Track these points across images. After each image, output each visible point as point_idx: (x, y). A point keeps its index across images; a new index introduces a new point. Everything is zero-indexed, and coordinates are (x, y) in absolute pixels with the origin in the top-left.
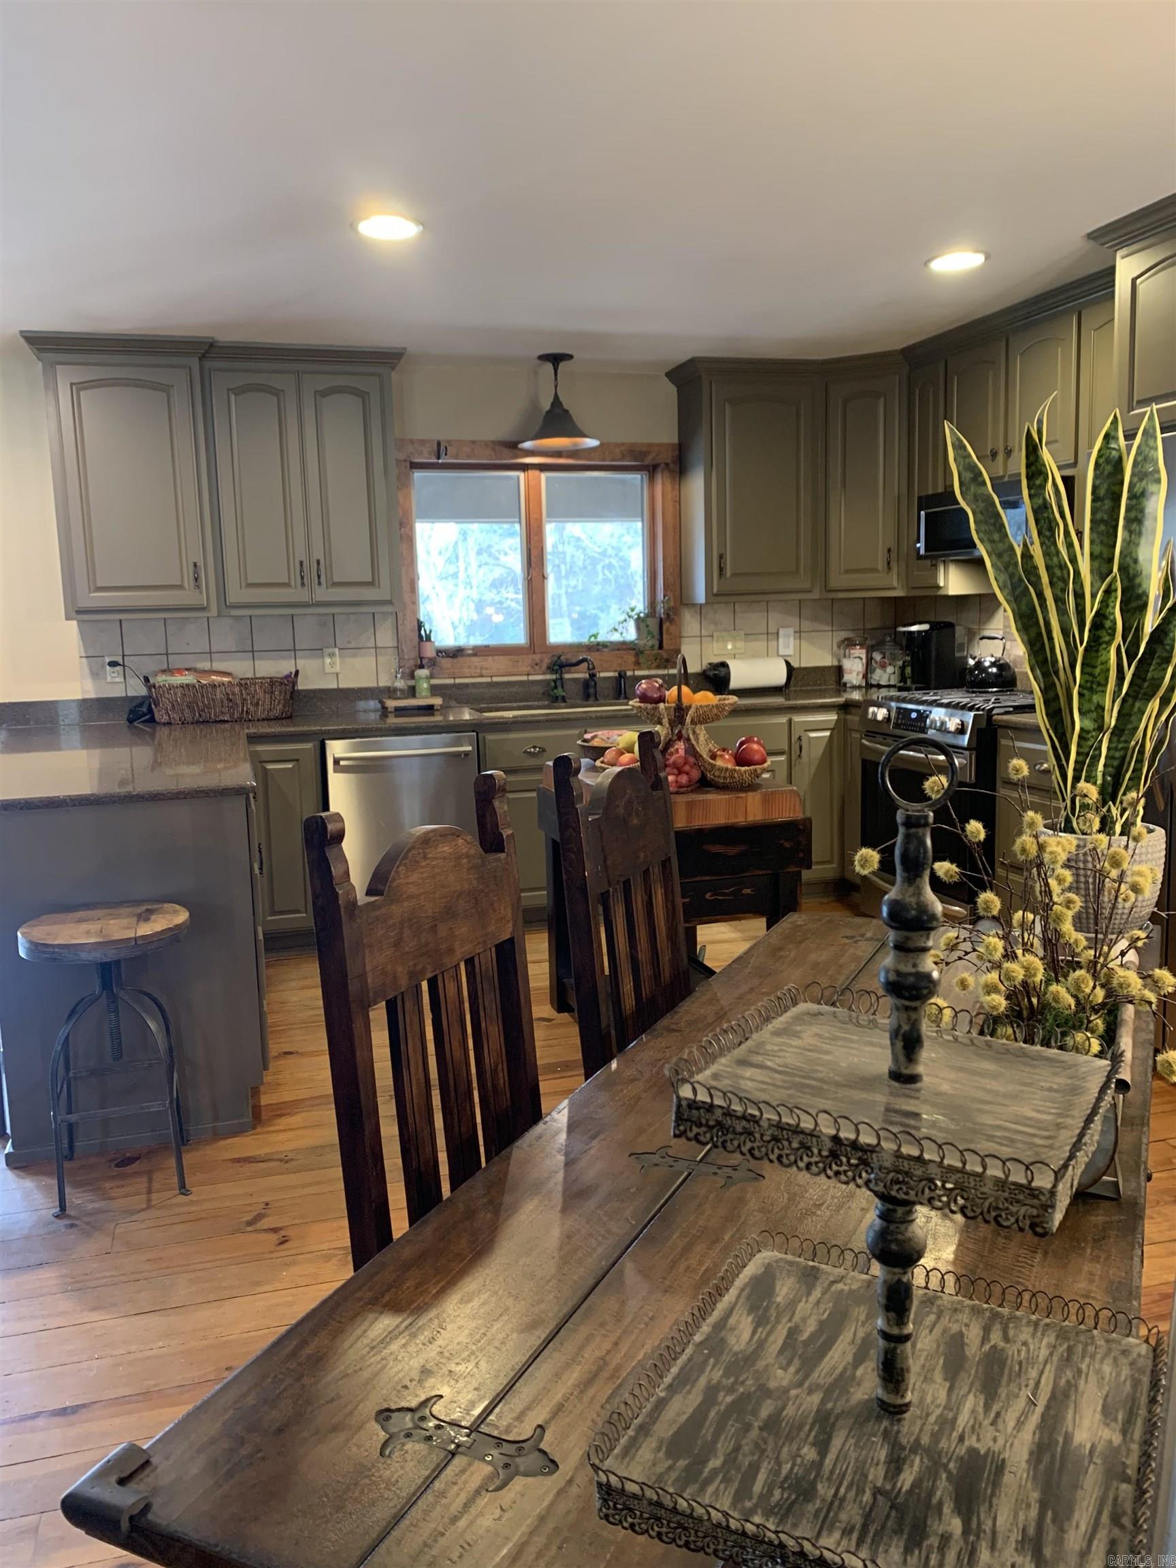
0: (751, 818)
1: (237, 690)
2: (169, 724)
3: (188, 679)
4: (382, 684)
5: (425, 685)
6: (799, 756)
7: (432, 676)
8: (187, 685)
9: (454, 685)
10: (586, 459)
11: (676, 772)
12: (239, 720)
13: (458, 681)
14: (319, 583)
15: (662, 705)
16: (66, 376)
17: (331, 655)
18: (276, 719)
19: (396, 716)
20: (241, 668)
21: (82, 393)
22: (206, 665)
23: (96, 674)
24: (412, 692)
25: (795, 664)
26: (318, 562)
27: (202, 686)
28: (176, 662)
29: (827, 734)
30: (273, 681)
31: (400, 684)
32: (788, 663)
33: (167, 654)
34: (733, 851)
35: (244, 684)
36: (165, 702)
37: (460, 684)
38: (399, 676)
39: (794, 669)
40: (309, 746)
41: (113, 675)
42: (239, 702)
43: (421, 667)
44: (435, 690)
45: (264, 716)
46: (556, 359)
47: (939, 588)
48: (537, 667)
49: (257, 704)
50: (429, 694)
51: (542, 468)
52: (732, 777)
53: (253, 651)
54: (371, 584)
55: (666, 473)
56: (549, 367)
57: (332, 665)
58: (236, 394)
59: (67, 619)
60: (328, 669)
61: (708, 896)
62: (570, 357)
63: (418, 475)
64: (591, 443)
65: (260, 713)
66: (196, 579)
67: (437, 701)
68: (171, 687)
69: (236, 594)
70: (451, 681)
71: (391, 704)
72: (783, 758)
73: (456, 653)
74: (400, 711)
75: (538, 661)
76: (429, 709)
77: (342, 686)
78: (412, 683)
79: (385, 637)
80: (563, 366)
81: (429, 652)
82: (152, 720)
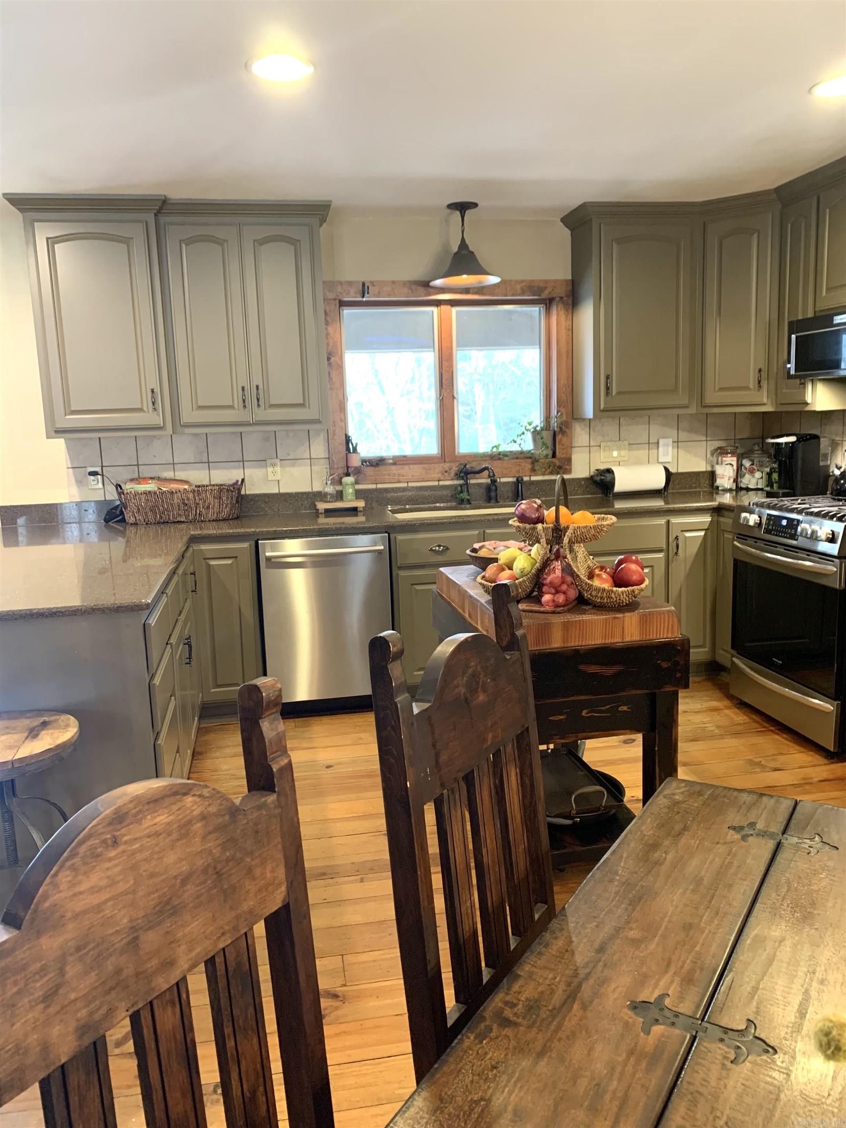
0: (628, 639)
1: (191, 496)
2: (136, 524)
3: (151, 487)
4: (315, 489)
5: (351, 491)
6: (676, 553)
7: (357, 482)
8: (150, 492)
9: (376, 490)
10: (490, 295)
11: (553, 591)
12: (193, 522)
13: (380, 486)
14: (259, 405)
15: (540, 526)
16: (43, 232)
17: (273, 465)
18: (224, 520)
19: (326, 517)
20: (198, 476)
21: (56, 246)
22: (169, 474)
23: (80, 482)
24: (340, 496)
25: (673, 470)
26: (257, 387)
27: (163, 493)
28: (146, 472)
29: (702, 533)
30: (221, 488)
31: (330, 489)
32: (666, 469)
33: (138, 465)
34: (609, 671)
35: (199, 489)
36: (132, 506)
37: (380, 489)
38: (329, 482)
39: (672, 474)
40: (245, 545)
41: (95, 483)
42: (193, 506)
43: (348, 475)
44: (359, 494)
45: (214, 517)
46: (462, 207)
47: (807, 404)
48: (446, 474)
49: (208, 508)
50: (354, 498)
51: (453, 303)
52: (609, 597)
53: (209, 462)
54: (302, 405)
55: (561, 306)
56: (457, 214)
57: (274, 473)
58: (187, 245)
59: (48, 438)
60: (271, 477)
61: (584, 713)
62: (475, 205)
63: (347, 312)
64: (493, 280)
65: (211, 515)
66: (153, 403)
67: (361, 504)
68: (137, 494)
69: (188, 415)
70: (373, 486)
71: (322, 506)
72: (661, 555)
73: (378, 463)
74: (329, 512)
75: (447, 469)
76: (354, 511)
77: (282, 491)
78: (339, 488)
79: (319, 449)
80: (469, 213)
81: (355, 462)
82: (123, 520)
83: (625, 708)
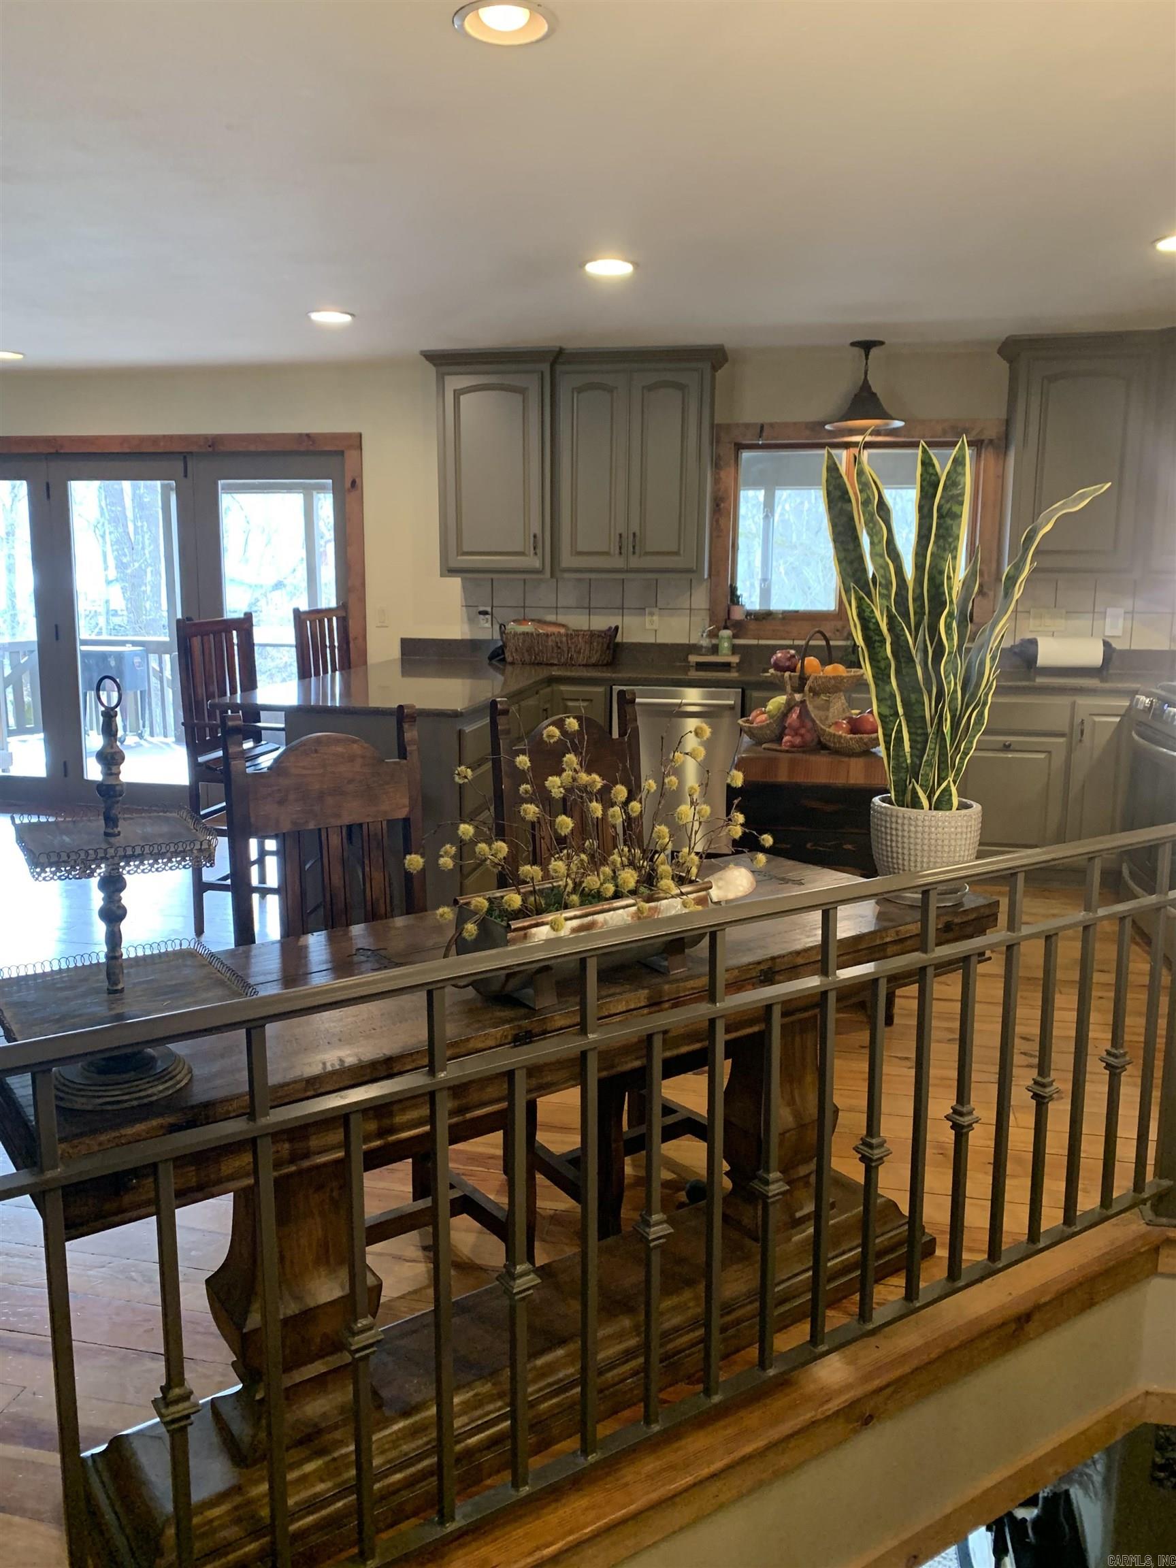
0: (852, 781)
1: (564, 639)
2: (512, 663)
3: (528, 628)
4: (693, 641)
5: (726, 645)
6: (1081, 741)
7: (735, 636)
8: (527, 633)
9: (758, 646)
10: (905, 436)
12: (565, 665)
13: (762, 642)
14: (634, 553)
16: (452, 384)
17: (652, 614)
18: (594, 665)
19: (697, 670)
20: (578, 621)
21: (462, 397)
22: (551, 618)
23: (471, 620)
24: (715, 649)
26: (634, 534)
27: (539, 635)
28: (531, 614)
30: (593, 635)
31: (705, 642)
32: (1106, 644)
33: (524, 607)
34: (830, 808)
35: (573, 635)
36: (511, 645)
37: (762, 645)
38: (705, 635)
40: (601, 689)
41: (485, 623)
42: (565, 649)
43: (726, 628)
44: (735, 649)
45: (585, 662)
46: (867, 346)
48: (838, 633)
49: (579, 652)
50: (730, 653)
51: (868, 445)
53: (589, 608)
54: (677, 553)
55: (990, 450)
56: (858, 352)
57: (652, 622)
58: (579, 393)
59: (442, 576)
60: (648, 626)
62: (881, 343)
63: (746, 455)
64: (898, 424)
65: (581, 659)
66: (535, 548)
67: (735, 659)
68: (516, 634)
69: (567, 560)
70: (754, 642)
71: (693, 659)
73: (765, 616)
74: (701, 666)
75: (839, 627)
76: (726, 666)
77: (659, 641)
78: (714, 641)
79: (700, 599)
80: (874, 352)
81: (737, 615)
82: (504, 660)
83: (849, 847)
